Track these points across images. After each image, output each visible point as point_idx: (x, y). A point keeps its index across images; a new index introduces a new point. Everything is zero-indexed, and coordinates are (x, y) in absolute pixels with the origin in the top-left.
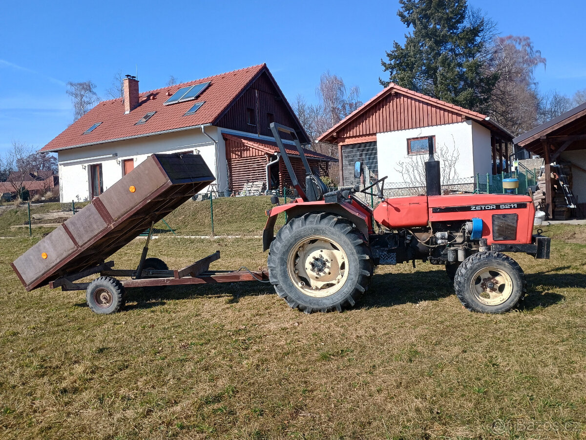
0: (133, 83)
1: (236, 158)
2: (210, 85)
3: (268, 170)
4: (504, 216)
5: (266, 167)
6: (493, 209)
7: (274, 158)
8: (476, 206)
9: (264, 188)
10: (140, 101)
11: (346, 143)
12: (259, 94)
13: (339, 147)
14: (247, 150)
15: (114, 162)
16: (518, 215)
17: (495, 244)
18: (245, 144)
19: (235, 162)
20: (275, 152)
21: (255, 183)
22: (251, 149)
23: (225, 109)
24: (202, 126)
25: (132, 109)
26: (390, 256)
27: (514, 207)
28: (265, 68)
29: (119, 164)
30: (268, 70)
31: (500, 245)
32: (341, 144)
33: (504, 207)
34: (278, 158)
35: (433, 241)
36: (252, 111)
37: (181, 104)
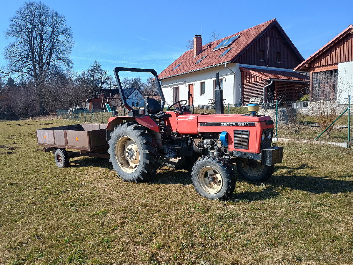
0: (199, 39)
1: (246, 83)
2: (239, 37)
3: (265, 90)
4: (241, 131)
5: (264, 89)
6: (234, 126)
7: (269, 82)
8: (224, 122)
9: (261, 102)
10: (202, 50)
11: (315, 71)
12: (270, 40)
13: (311, 74)
14: (253, 77)
15: (184, 85)
16: (249, 131)
17: (235, 151)
18: (252, 74)
19: (246, 85)
20: (269, 78)
21: (256, 99)
22: (256, 77)
23: (241, 52)
24: (225, 63)
25: (197, 55)
26: (172, 152)
27: (247, 125)
28: (275, 21)
29: (187, 87)
30: (277, 23)
31: (238, 152)
32: (312, 72)
33: (241, 125)
34: (271, 82)
35: (201, 145)
36: (264, 51)
37: (221, 50)
